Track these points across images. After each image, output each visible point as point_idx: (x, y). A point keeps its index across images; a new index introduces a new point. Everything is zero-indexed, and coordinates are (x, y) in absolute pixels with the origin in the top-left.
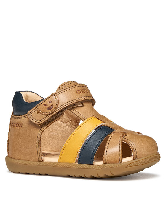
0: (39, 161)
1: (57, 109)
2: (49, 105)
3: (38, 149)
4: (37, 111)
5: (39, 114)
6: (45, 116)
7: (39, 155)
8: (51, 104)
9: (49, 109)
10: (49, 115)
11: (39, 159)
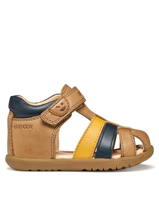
0: (52, 158)
1: (69, 110)
2: (62, 107)
3: (52, 148)
4: (51, 112)
5: (53, 115)
6: (59, 117)
7: (53, 153)
8: (63, 105)
9: (62, 110)
10: (62, 116)
11: (53, 156)
